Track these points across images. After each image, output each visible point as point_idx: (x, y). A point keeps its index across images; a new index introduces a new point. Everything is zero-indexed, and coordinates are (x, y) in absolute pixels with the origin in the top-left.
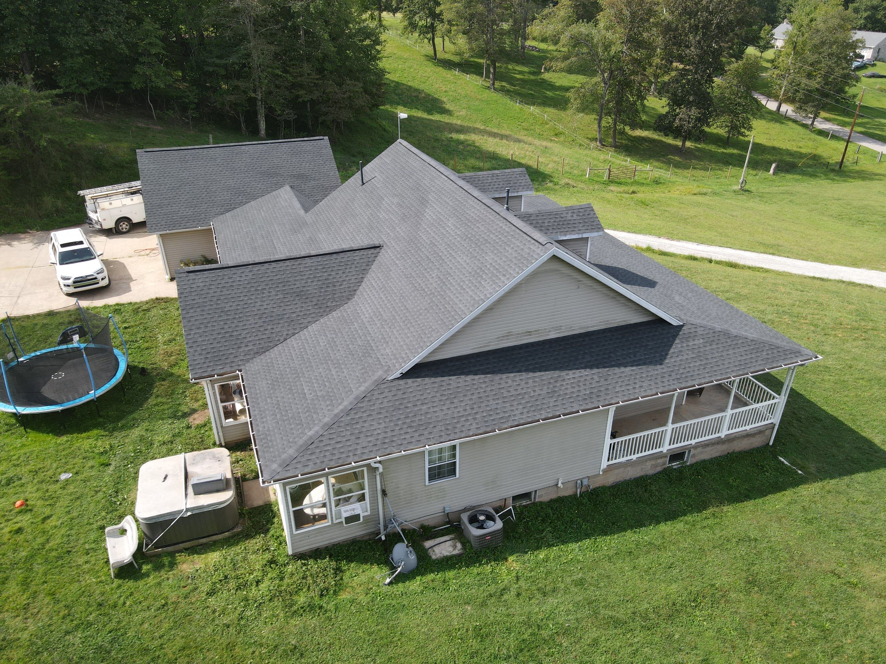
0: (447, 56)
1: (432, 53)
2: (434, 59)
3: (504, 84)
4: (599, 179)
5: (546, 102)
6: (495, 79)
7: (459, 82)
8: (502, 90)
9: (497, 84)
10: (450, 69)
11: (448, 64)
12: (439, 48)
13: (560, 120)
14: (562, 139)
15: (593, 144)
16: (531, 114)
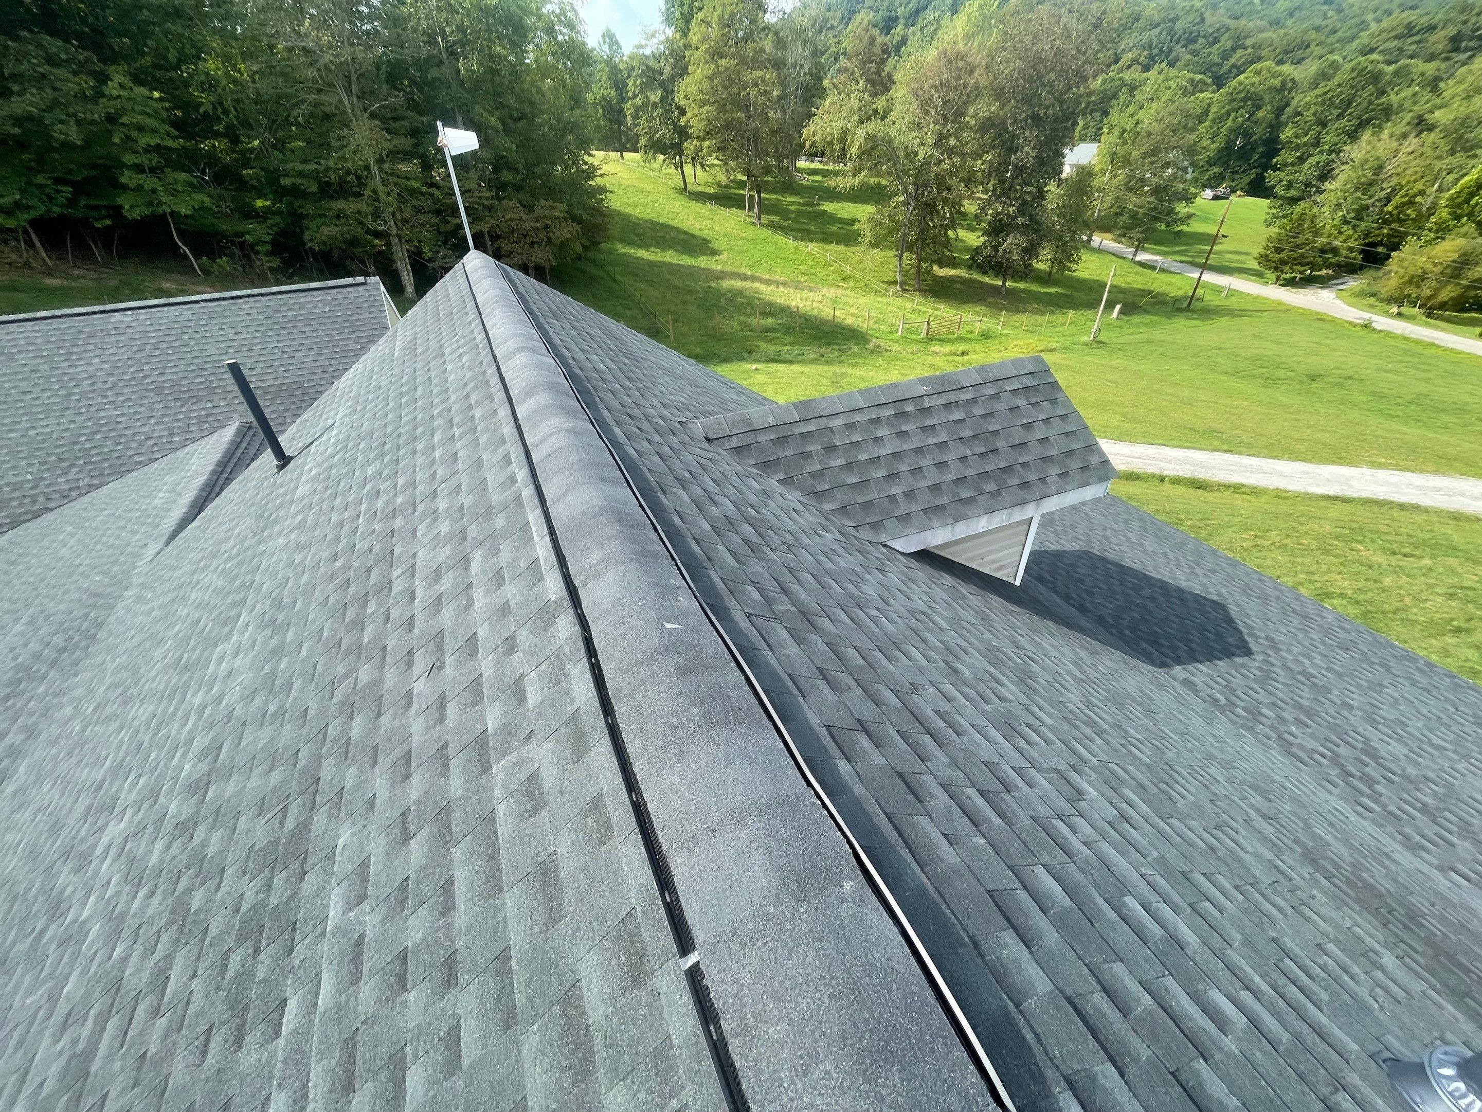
0: (700, 189)
1: (682, 185)
2: (683, 190)
3: (771, 218)
4: (914, 337)
5: (827, 238)
6: (760, 212)
7: (716, 218)
8: (772, 226)
9: (765, 218)
10: (704, 203)
11: (700, 197)
12: (690, 180)
13: (846, 261)
14: (852, 284)
15: (892, 289)
16: (809, 254)
